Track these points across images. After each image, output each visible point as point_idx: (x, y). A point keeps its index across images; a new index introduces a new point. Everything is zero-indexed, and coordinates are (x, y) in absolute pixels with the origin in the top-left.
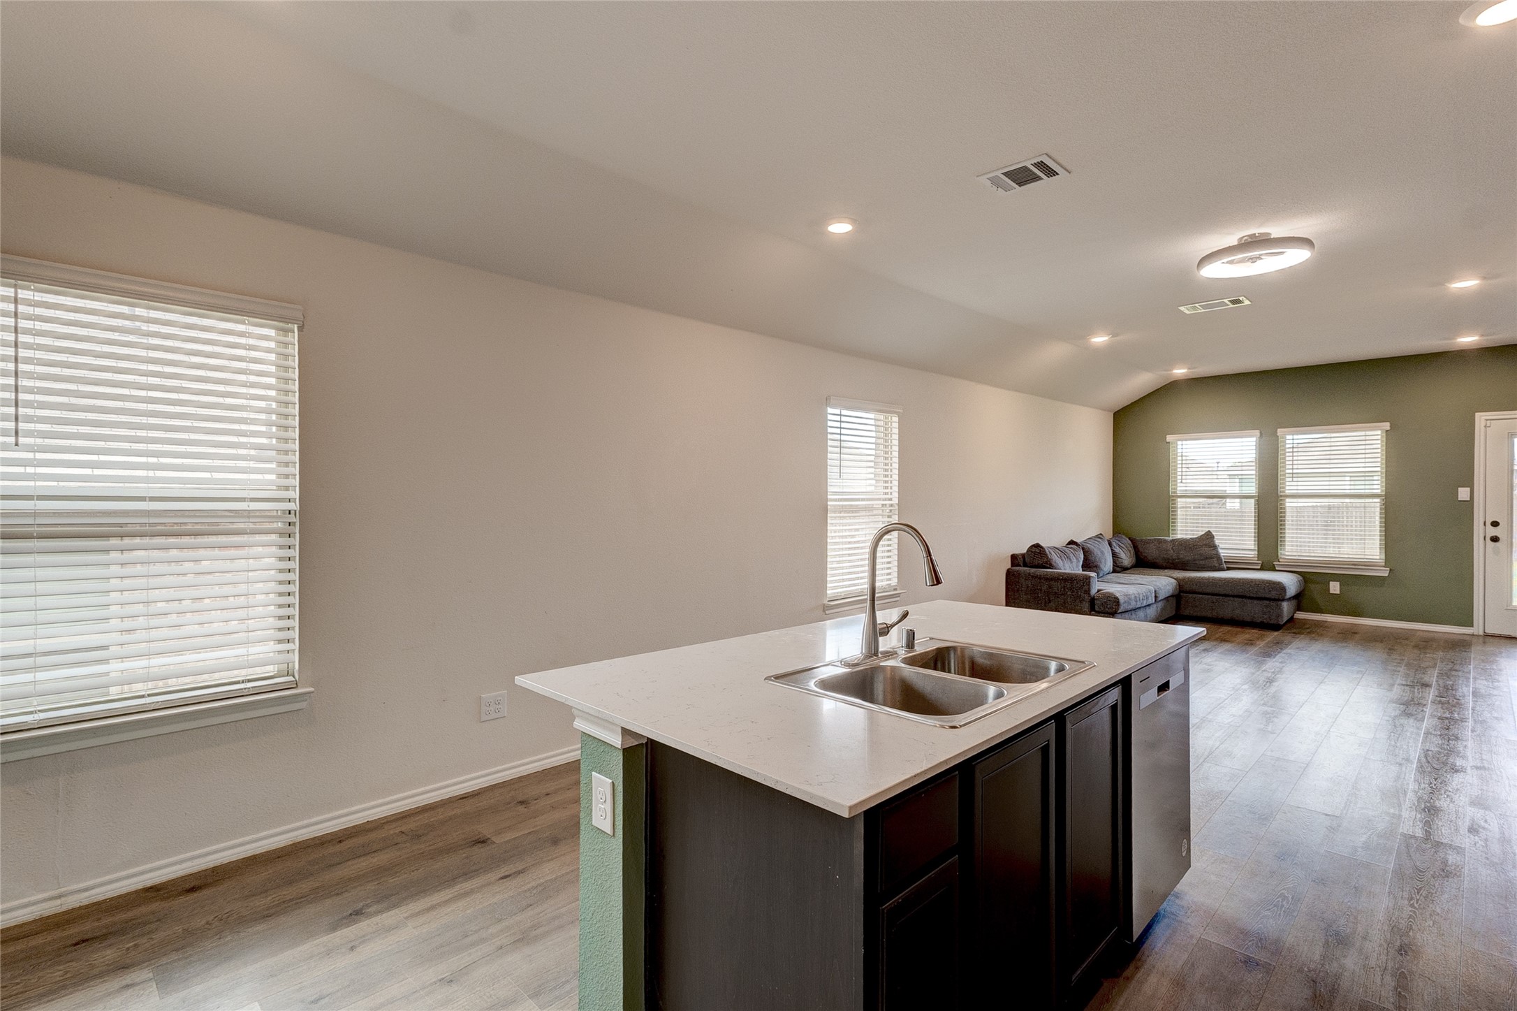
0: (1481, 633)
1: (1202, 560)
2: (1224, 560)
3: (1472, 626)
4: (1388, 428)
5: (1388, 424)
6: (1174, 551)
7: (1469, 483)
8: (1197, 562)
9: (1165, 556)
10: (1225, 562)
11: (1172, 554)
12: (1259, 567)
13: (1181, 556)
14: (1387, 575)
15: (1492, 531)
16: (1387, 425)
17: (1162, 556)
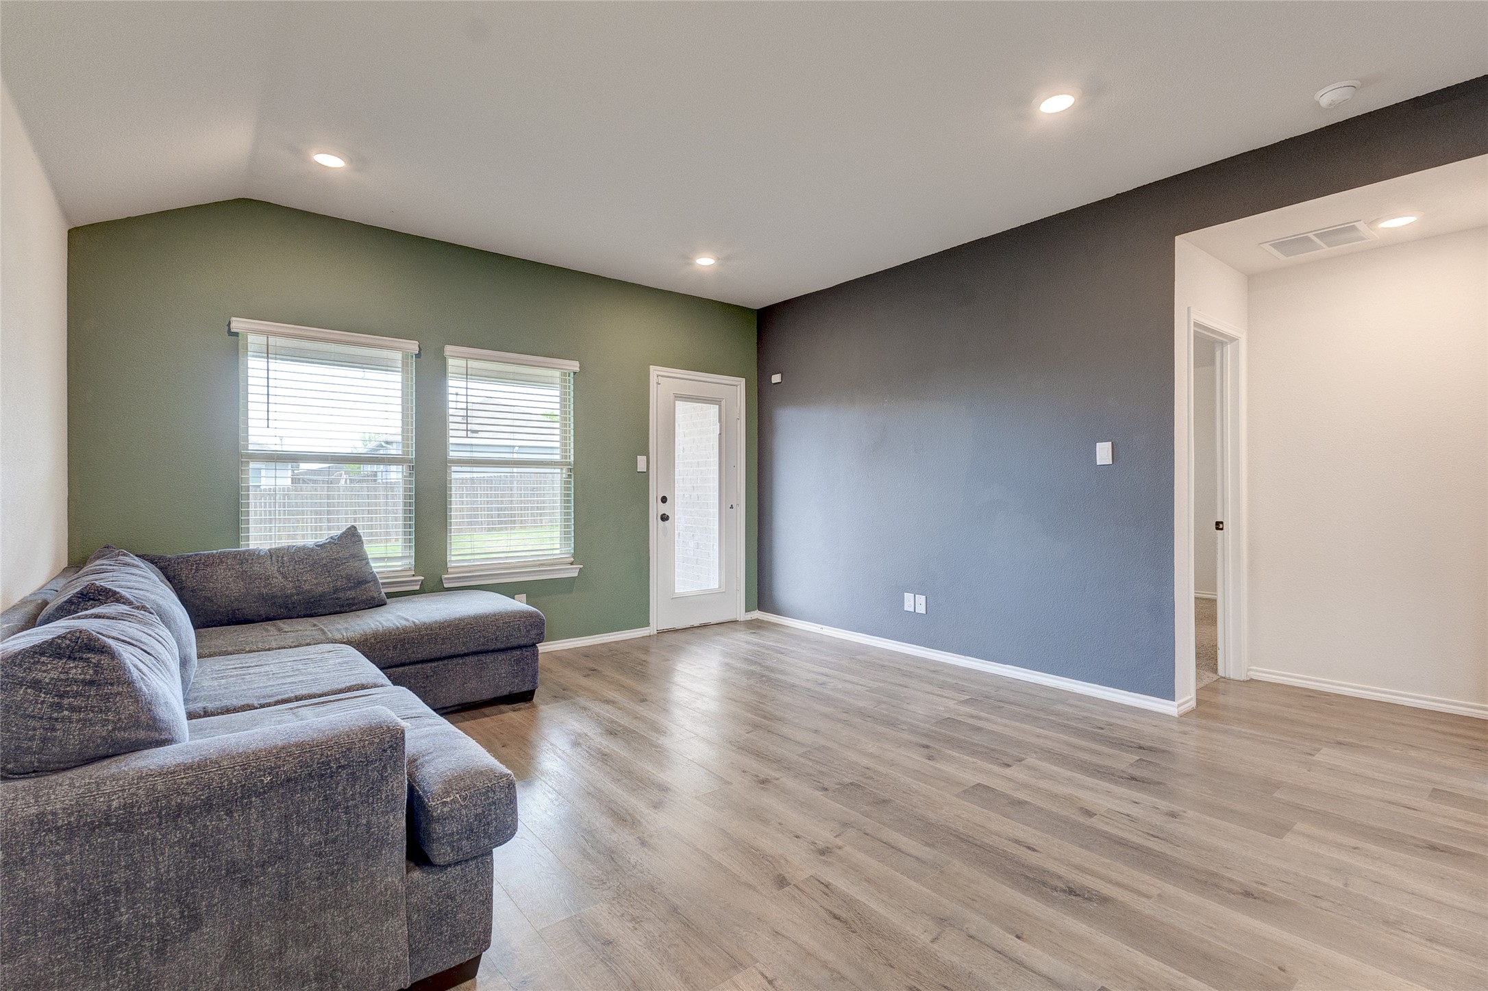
0: (655, 632)
1: (350, 589)
2: (380, 581)
3: (648, 624)
4: (577, 369)
5: (577, 364)
6: (285, 577)
7: (646, 452)
8: (341, 595)
9: (264, 591)
10: (383, 584)
11: (279, 583)
12: (417, 588)
13: (307, 587)
14: (576, 575)
15: (663, 509)
16: (575, 366)
17: (256, 591)
